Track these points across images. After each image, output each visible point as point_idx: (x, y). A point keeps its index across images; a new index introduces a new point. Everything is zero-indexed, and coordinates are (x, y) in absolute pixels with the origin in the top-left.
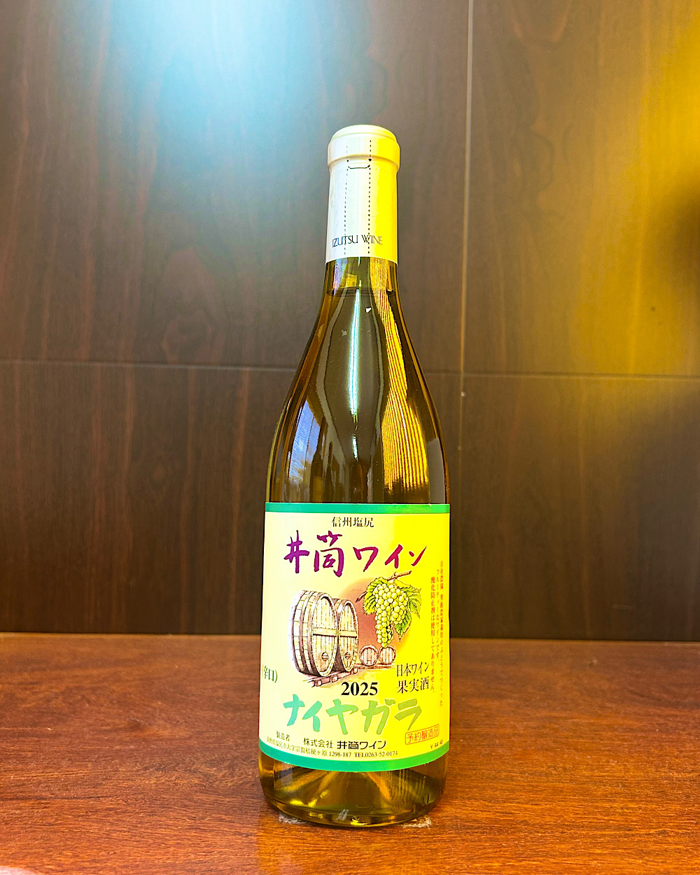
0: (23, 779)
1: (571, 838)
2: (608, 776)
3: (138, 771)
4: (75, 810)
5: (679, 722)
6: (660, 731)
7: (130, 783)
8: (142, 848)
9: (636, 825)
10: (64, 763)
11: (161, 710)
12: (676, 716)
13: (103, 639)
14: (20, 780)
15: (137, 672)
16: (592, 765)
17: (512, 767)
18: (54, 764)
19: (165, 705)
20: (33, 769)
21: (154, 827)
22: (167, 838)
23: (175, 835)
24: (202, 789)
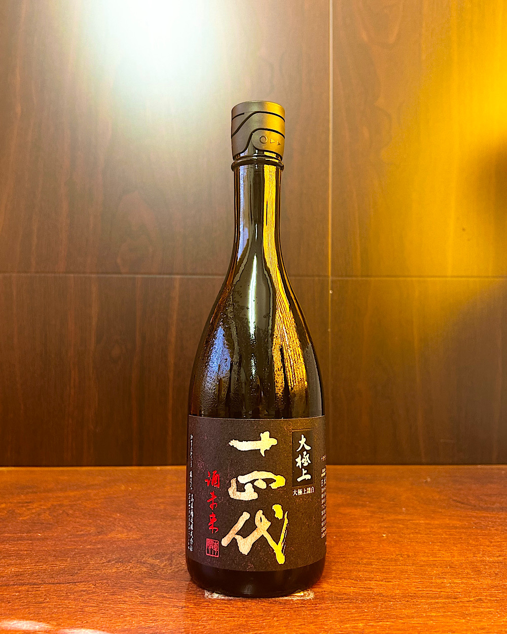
0: (20, 570)
1: (413, 604)
2: (439, 560)
3: (103, 563)
4: (58, 592)
5: (489, 521)
6: (476, 528)
7: (98, 572)
9: (461, 595)
10: (50, 559)
11: (120, 520)
12: (488, 517)
13: (77, 471)
15: (102, 494)
16: (428, 553)
17: (371, 556)
18: (43, 559)
19: (122, 516)
20: (28, 563)
21: (115, 602)
22: (124, 610)
23: (130, 609)
24: (149, 575)
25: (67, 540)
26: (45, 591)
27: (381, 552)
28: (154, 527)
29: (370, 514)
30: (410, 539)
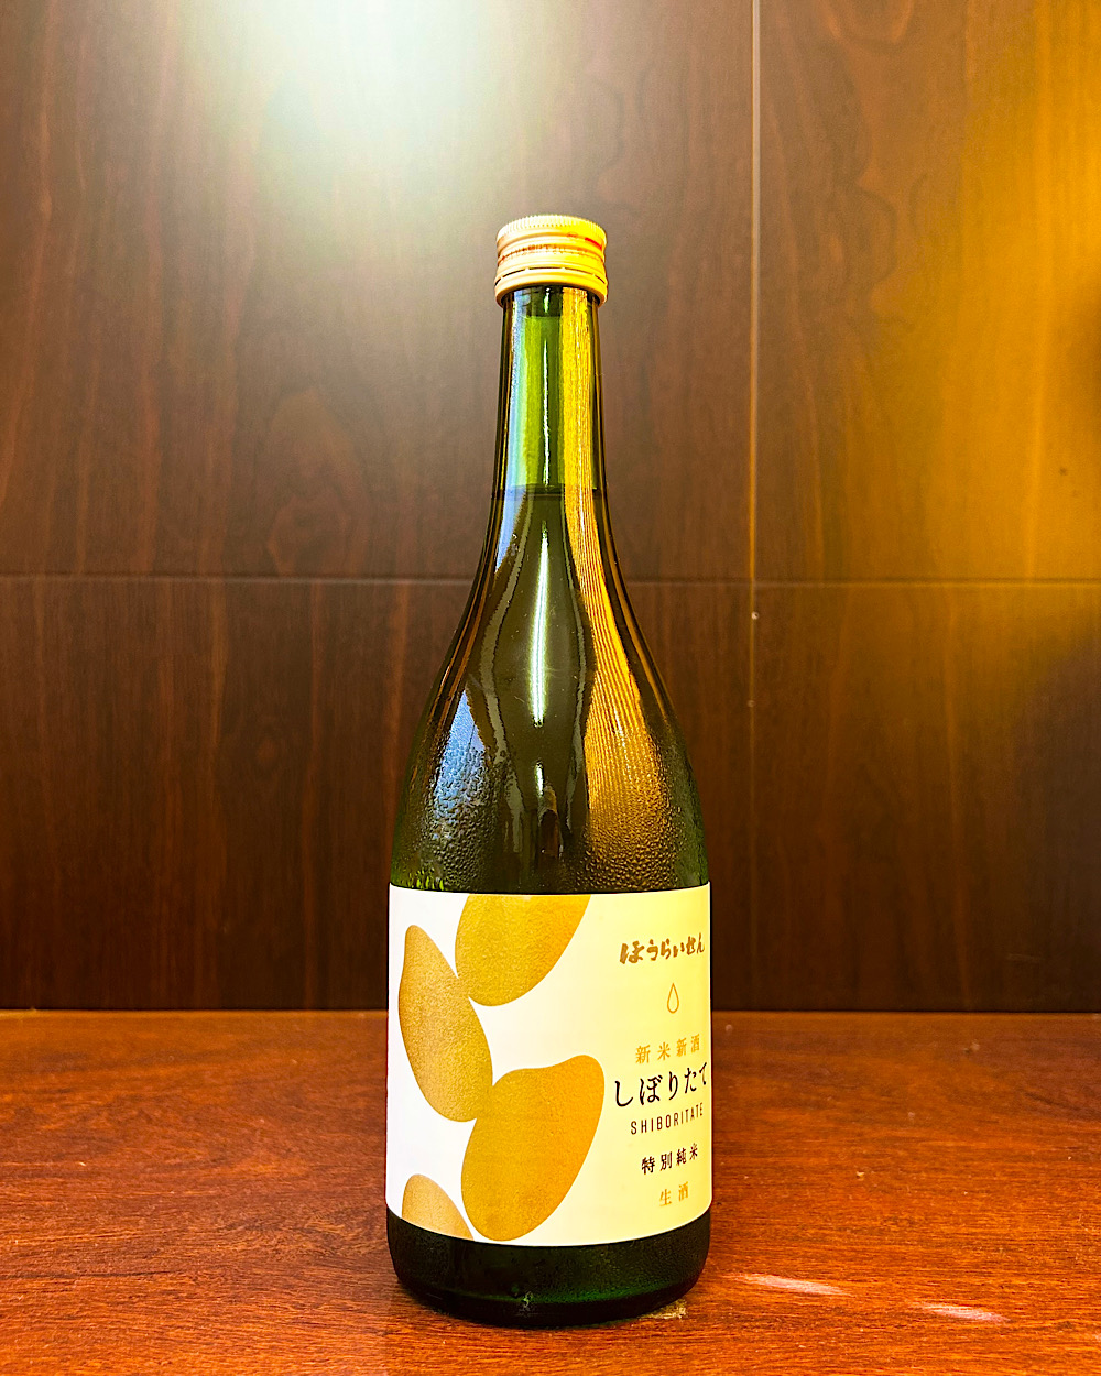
0: (34, 1244)
1: (912, 1335)
2: (982, 1233)
3: (218, 1230)
4: (112, 1294)
6: (1074, 1159)
7: (205, 1250)
8: (214, 1354)
9: (1024, 1314)
10: (101, 1219)
11: (263, 1133)
13: (178, 1019)
14: (29, 1246)
15: (230, 1072)
16: (958, 1216)
17: (826, 1221)
18: (85, 1220)
19: (269, 1124)
20: (52, 1228)
21: (237, 1320)
22: (256, 1338)
23: (269, 1334)
24: (320, 1259)
25: (142, 1177)
26: (83, 1290)
27: (849, 1214)
28: (339, 1150)
29: (832, 1125)
30: (918, 1182)
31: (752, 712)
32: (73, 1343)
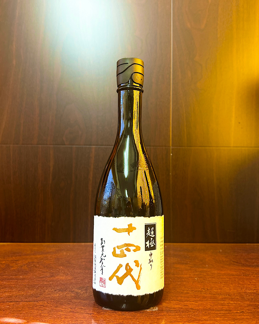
0: (11, 295)
1: (208, 314)
2: (223, 292)
3: (52, 291)
4: (29, 306)
5: (250, 272)
6: (243, 275)
7: (49, 296)
9: (233, 309)
10: (26, 289)
12: (250, 270)
13: (41, 245)
14: (9, 295)
15: (54, 256)
16: (218, 288)
17: (188, 289)
18: (22, 289)
19: (63, 268)
20: (15, 291)
21: (57, 311)
22: (61, 315)
23: (65, 314)
24: (75, 298)
25: (35, 279)
26: (22, 305)
27: (194, 287)
28: (79, 274)
29: (189, 268)
30: (209, 281)
31: (171, 176)
32: (20, 317)
